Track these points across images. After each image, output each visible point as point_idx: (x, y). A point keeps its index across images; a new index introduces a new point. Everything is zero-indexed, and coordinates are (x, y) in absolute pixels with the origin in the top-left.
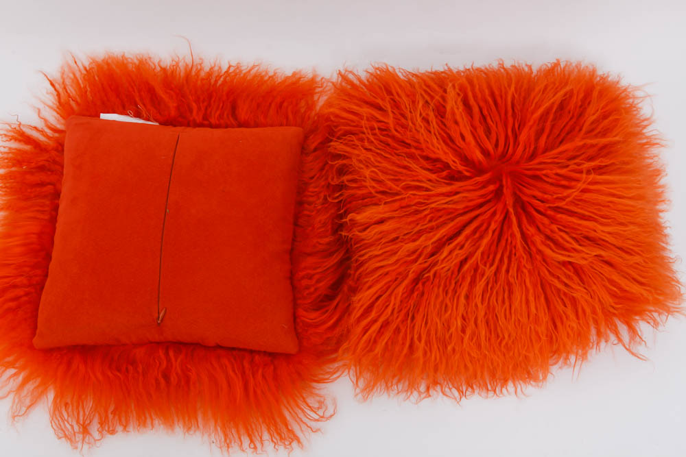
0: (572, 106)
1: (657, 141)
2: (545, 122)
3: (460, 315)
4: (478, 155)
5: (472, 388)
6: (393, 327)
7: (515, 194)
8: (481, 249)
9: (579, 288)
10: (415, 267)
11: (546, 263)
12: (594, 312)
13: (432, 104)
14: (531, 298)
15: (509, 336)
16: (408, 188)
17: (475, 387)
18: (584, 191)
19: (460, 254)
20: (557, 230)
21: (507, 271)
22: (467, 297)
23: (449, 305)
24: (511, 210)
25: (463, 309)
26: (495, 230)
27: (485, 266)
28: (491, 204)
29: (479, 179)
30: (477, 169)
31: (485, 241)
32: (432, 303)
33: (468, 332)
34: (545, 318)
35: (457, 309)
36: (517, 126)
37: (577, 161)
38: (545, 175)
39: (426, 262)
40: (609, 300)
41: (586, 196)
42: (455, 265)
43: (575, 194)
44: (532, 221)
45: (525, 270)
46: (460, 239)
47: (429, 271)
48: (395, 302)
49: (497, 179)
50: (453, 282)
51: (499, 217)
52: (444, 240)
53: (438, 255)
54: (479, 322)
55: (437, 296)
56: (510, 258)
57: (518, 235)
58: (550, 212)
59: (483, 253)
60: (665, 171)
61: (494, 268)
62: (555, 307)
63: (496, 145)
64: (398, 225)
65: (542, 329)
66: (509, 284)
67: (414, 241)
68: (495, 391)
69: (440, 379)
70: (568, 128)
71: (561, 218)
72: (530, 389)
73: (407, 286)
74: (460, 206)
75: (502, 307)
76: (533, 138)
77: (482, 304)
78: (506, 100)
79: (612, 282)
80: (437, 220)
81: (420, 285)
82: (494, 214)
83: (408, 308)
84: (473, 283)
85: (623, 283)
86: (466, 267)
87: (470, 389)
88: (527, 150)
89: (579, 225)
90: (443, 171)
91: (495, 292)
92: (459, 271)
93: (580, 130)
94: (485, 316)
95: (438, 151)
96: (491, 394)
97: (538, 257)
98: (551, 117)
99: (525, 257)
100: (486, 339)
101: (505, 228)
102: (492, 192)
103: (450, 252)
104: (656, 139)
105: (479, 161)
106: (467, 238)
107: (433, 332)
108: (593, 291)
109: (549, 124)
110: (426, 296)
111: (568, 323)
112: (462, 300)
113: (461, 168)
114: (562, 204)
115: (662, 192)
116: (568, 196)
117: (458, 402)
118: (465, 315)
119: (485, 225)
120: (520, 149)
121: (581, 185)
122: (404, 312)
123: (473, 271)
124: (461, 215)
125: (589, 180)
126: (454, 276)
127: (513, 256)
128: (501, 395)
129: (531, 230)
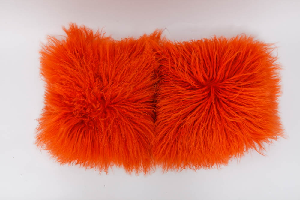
0: (240, 58)
1: (279, 67)
2: (228, 66)
3: (194, 141)
4: (202, 80)
5: (201, 166)
6: (170, 145)
7: (215, 95)
8: (202, 117)
9: (238, 131)
10: (178, 123)
11: (226, 122)
12: (244, 139)
13: (186, 59)
14: (220, 135)
15: (213, 148)
16: (175, 93)
17: (202, 165)
18: (241, 94)
19: (194, 118)
20: (230, 109)
21: (211, 124)
22: (197, 134)
23: (190, 137)
24: (213, 102)
25: (195, 138)
26: (207, 109)
27: (203, 123)
28: (206, 99)
29: (201, 89)
30: (201, 85)
31: (203, 114)
32: (184, 136)
33: (197, 147)
34: (225, 142)
35: (193, 138)
36: (217, 68)
37: (239, 82)
38: (227, 88)
39: (181, 121)
40: (249, 135)
41: (242, 96)
42: (192, 122)
43: (238, 95)
44: (221, 106)
45: (218, 124)
46: (194, 113)
47: (183, 125)
48: (171, 136)
49: (209, 89)
50: (192, 129)
51: (209, 105)
52: (188, 113)
53: (186, 119)
54: (201, 143)
55: (186, 134)
56: (212, 120)
57: (216, 111)
58: (228, 103)
59: (202, 118)
60: (281, 79)
61: (207, 123)
62: (229, 138)
63: (209, 76)
64: (172, 106)
65: (224, 146)
66: (212, 129)
67: (177, 113)
68: (209, 167)
69: (188, 163)
70: (237, 68)
71: (232, 105)
72: (223, 166)
73: (175, 130)
74: (194, 100)
75: (209, 137)
76: (223, 73)
77: (202, 137)
78: (214, 57)
79: (250, 128)
80: (186, 105)
81: (180, 129)
82: (207, 103)
83: (175, 138)
84: (199, 129)
85: (255, 129)
86: (196, 123)
87: (200, 166)
88: (221, 78)
89: (239, 108)
90: (188, 86)
91: (207, 132)
92: (194, 124)
93: (242, 68)
94: (203, 141)
95: (187, 79)
96: (208, 168)
97: (223, 119)
98: (231, 64)
99: (218, 120)
100: (204, 149)
101: (211, 109)
102: (207, 94)
103: (191, 117)
104: (278, 66)
105: (203, 82)
106: (197, 112)
107: (184, 147)
108: (244, 132)
109: (230, 67)
110: (182, 134)
111: (234, 144)
112: (195, 135)
113: (195, 85)
114: (232, 99)
115: (279, 88)
116: (235, 96)
117: (195, 171)
118: (196, 140)
119: (203, 108)
120: (218, 77)
121: (240, 92)
122: (174, 139)
123: (199, 125)
124: (195, 103)
125: (243, 90)
126: (192, 126)
127: (214, 119)
128: (211, 168)
129: (220, 110)
